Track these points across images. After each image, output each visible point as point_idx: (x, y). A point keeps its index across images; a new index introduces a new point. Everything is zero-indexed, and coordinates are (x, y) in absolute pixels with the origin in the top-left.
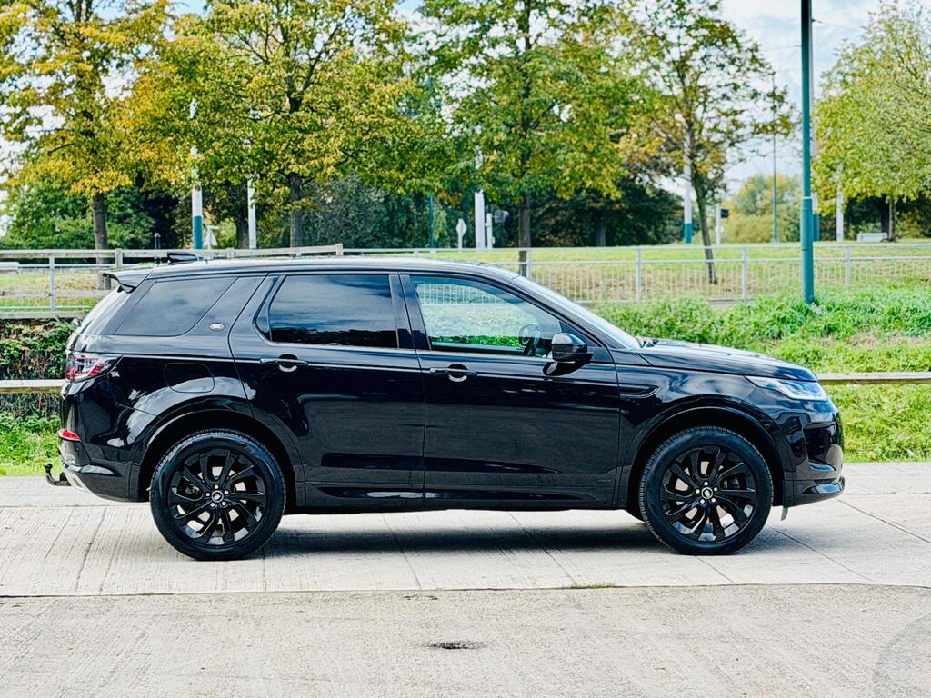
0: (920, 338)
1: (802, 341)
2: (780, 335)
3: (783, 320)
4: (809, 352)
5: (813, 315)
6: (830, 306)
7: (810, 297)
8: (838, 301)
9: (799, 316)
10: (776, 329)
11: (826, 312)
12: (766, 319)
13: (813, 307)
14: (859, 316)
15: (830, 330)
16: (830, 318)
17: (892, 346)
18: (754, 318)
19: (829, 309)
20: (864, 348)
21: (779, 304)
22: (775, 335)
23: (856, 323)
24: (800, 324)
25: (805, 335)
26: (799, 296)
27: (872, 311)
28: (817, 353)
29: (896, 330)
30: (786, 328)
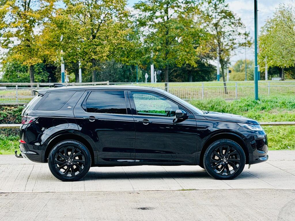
0: (292, 111)
1: (254, 112)
2: (248, 110)
3: (249, 105)
4: (257, 115)
5: (258, 104)
6: (263, 101)
7: (257, 98)
8: (266, 99)
9: (254, 104)
10: (246, 108)
11: (262, 103)
12: (243, 105)
13: (258, 101)
14: (272, 104)
15: (263, 108)
16: (263, 105)
17: (283, 113)
18: (239, 105)
19: (263, 102)
20: (274, 114)
21: (247, 100)
22: (246, 110)
23: (271, 106)
24: (254, 107)
25: (255, 110)
26: (253, 97)
27: (277, 102)
28: (259, 116)
29: (284, 109)
30: (249, 108)
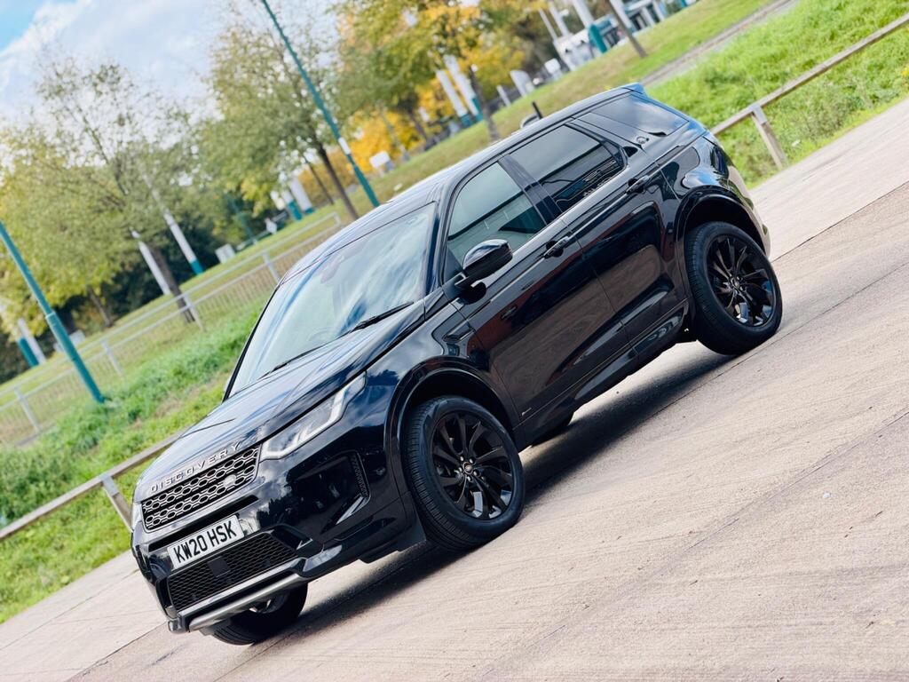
0: (213, 381)
1: (116, 436)
2: (95, 442)
3: (90, 428)
4: (129, 442)
5: (112, 410)
6: (122, 395)
7: (100, 398)
8: (126, 387)
9: (102, 417)
10: (88, 438)
11: (121, 403)
12: (75, 435)
13: (109, 404)
14: (151, 390)
15: (134, 415)
16: (129, 405)
17: (195, 399)
18: (65, 439)
19: (123, 398)
20: (172, 414)
21: (77, 417)
22: (91, 443)
23: (152, 397)
24: (107, 423)
25: (116, 430)
26: (89, 399)
27: (160, 380)
28: (135, 439)
29: (190, 385)
30: (97, 433)
